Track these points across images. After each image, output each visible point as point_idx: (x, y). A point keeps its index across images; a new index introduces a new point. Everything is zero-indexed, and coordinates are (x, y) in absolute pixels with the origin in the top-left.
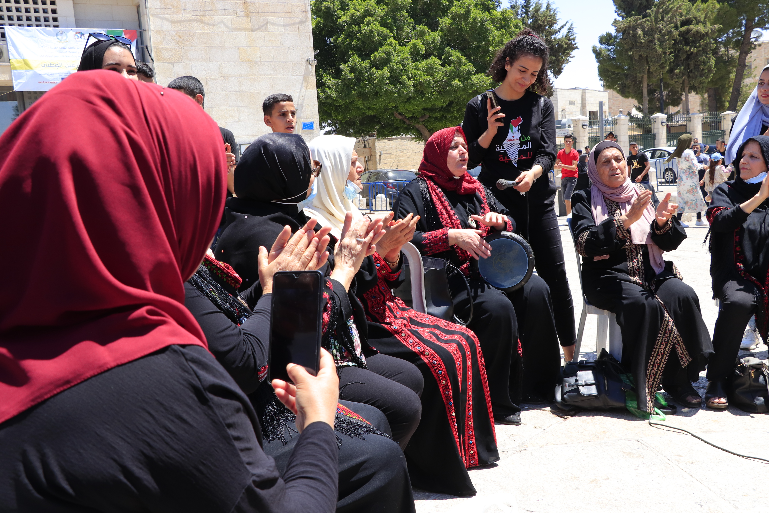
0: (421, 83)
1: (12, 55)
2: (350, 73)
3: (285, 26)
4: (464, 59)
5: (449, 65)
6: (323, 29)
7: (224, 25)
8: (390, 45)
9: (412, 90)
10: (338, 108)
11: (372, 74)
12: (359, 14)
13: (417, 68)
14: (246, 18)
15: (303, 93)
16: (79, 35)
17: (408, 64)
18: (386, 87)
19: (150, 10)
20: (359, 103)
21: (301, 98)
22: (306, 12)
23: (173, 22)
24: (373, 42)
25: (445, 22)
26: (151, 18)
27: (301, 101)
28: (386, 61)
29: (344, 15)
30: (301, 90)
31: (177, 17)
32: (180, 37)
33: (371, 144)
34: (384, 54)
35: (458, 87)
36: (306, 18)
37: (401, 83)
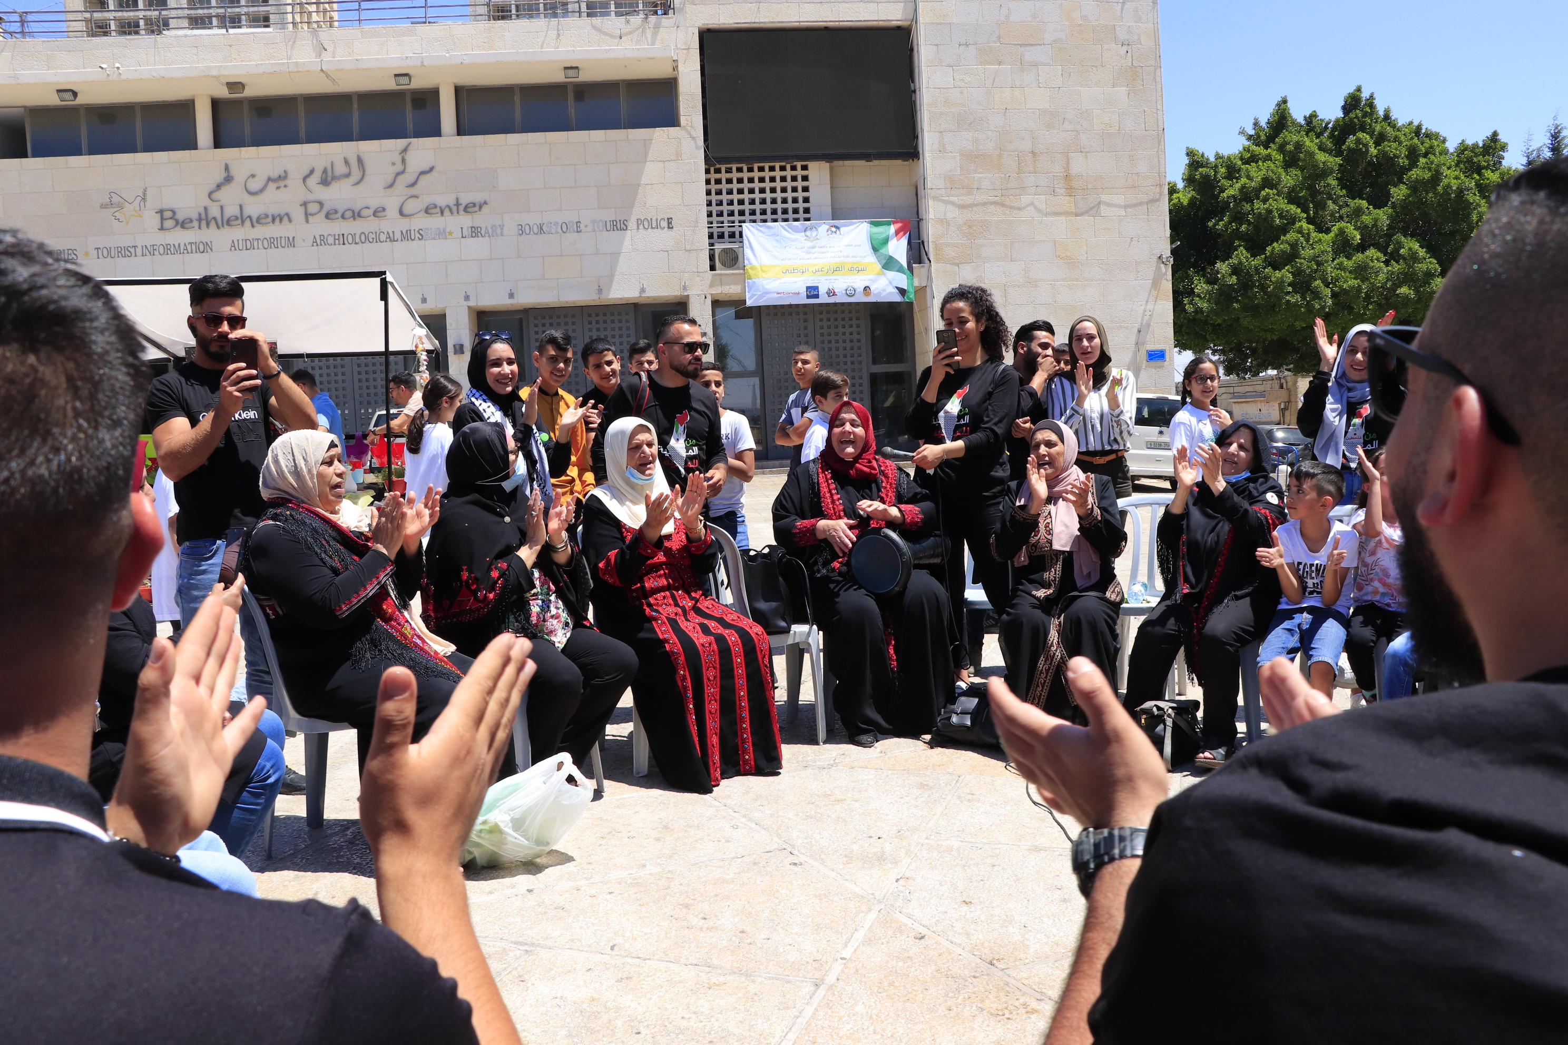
0: (1345, 292)
1: (748, 260)
2: (1230, 275)
3: (1126, 207)
4: (1422, 253)
5: (1397, 262)
6: (1199, 209)
7: (1036, 208)
8: (1300, 231)
9: (1330, 302)
10: (1216, 328)
11: (1267, 278)
12: (1253, 184)
13: (1341, 267)
14: (1068, 198)
15: (1150, 307)
16: (834, 229)
17: (1327, 261)
18: (1288, 298)
19: (929, 191)
20: (1246, 321)
21: (1148, 313)
22: (1161, 186)
23: (961, 207)
24: (1272, 227)
25: (1399, 192)
26: (931, 202)
27: (1147, 318)
28: (1291, 257)
29: (1231, 186)
30: (1147, 302)
31: (968, 200)
32: (970, 227)
33: (1290, 384)
34: (1287, 246)
35: (1406, 298)
36: (1161, 194)
37: (1312, 292)
